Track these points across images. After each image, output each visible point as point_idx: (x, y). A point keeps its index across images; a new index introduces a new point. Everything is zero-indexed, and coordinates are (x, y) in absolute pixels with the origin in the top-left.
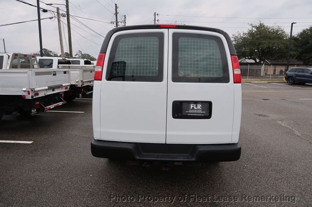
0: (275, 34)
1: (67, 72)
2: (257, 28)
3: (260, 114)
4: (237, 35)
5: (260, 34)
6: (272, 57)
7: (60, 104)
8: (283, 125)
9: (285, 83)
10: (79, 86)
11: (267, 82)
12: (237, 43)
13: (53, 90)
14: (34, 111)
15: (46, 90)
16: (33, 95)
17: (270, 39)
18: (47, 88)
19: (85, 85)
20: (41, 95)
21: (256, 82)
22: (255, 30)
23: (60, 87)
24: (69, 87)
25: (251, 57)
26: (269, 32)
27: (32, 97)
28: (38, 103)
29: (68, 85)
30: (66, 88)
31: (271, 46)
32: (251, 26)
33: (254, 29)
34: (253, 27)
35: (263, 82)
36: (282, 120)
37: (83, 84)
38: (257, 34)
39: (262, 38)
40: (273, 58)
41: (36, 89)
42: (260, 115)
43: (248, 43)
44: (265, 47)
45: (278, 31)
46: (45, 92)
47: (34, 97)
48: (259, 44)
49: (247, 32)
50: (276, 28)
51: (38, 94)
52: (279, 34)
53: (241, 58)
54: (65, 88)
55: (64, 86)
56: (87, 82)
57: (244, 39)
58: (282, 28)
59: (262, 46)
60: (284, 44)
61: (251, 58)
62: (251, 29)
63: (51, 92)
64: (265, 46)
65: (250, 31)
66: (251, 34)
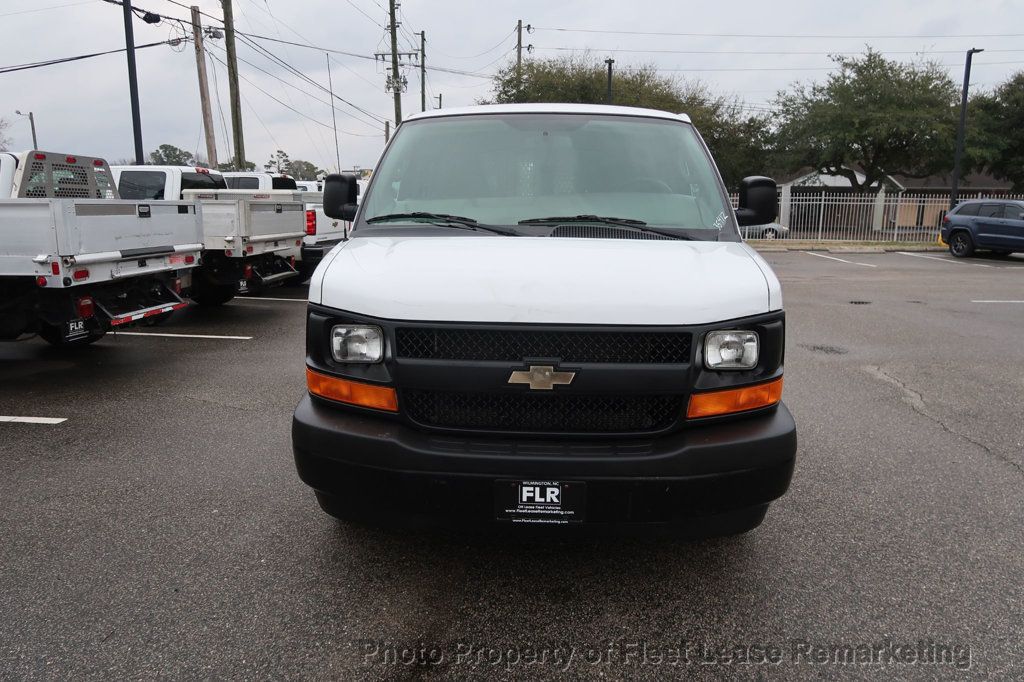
0: (918, 92)
1: (190, 209)
2: (859, 70)
3: (819, 344)
4: (791, 93)
5: (869, 89)
6: (909, 169)
7: (167, 307)
8: (880, 376)
9: (941, 251)
10: (235, 255)
11: (881, 248)
12: (793, 121)
13: (142, 264)
14: (76, 328)
15: (116, 261)
16: (71, 275)
17: (901, 105)
18: (118, 255)
19: (258, 251)
20: (98, 276)
21: (847, 249)
22: (853, 75)
23: (166, 253)
24: (198, 256)
25: (838, 168)
26: (900, 83)
27: (67, 281)
28: (88, 302)
29: (196, 251)
30: (189, 260)
31: (903, 129)
32: (838, 65)
33: (848, 72)
34: (846, 65)
35: (869, 249)
36: (879, 364)
37: (250, 249)
38: (860, 92)
39: (875, 102)
40: (913, 171)
41: (78, 259)
42: (815, 348)
43: (828, 119)
44: (884, 134)
45: (928, 79)
46: (113, 267)
47: (74, 284)
48: (864, 124)
49: (826, 85)
50: (922, 68)
51: (85, 274)
52: (932, 90)
53: (805, 173)
54: (183, 257)
55: (182, 253)
56: (267, 242)
57: (814, 107)
58: (942, 70)
59: (872, 130)
60: (947, 122)
61: (839, 172)
62: (838, 74)
63: (132, 270)
64: (883, 131)
65: (836, 80)
66: (839, 90)
